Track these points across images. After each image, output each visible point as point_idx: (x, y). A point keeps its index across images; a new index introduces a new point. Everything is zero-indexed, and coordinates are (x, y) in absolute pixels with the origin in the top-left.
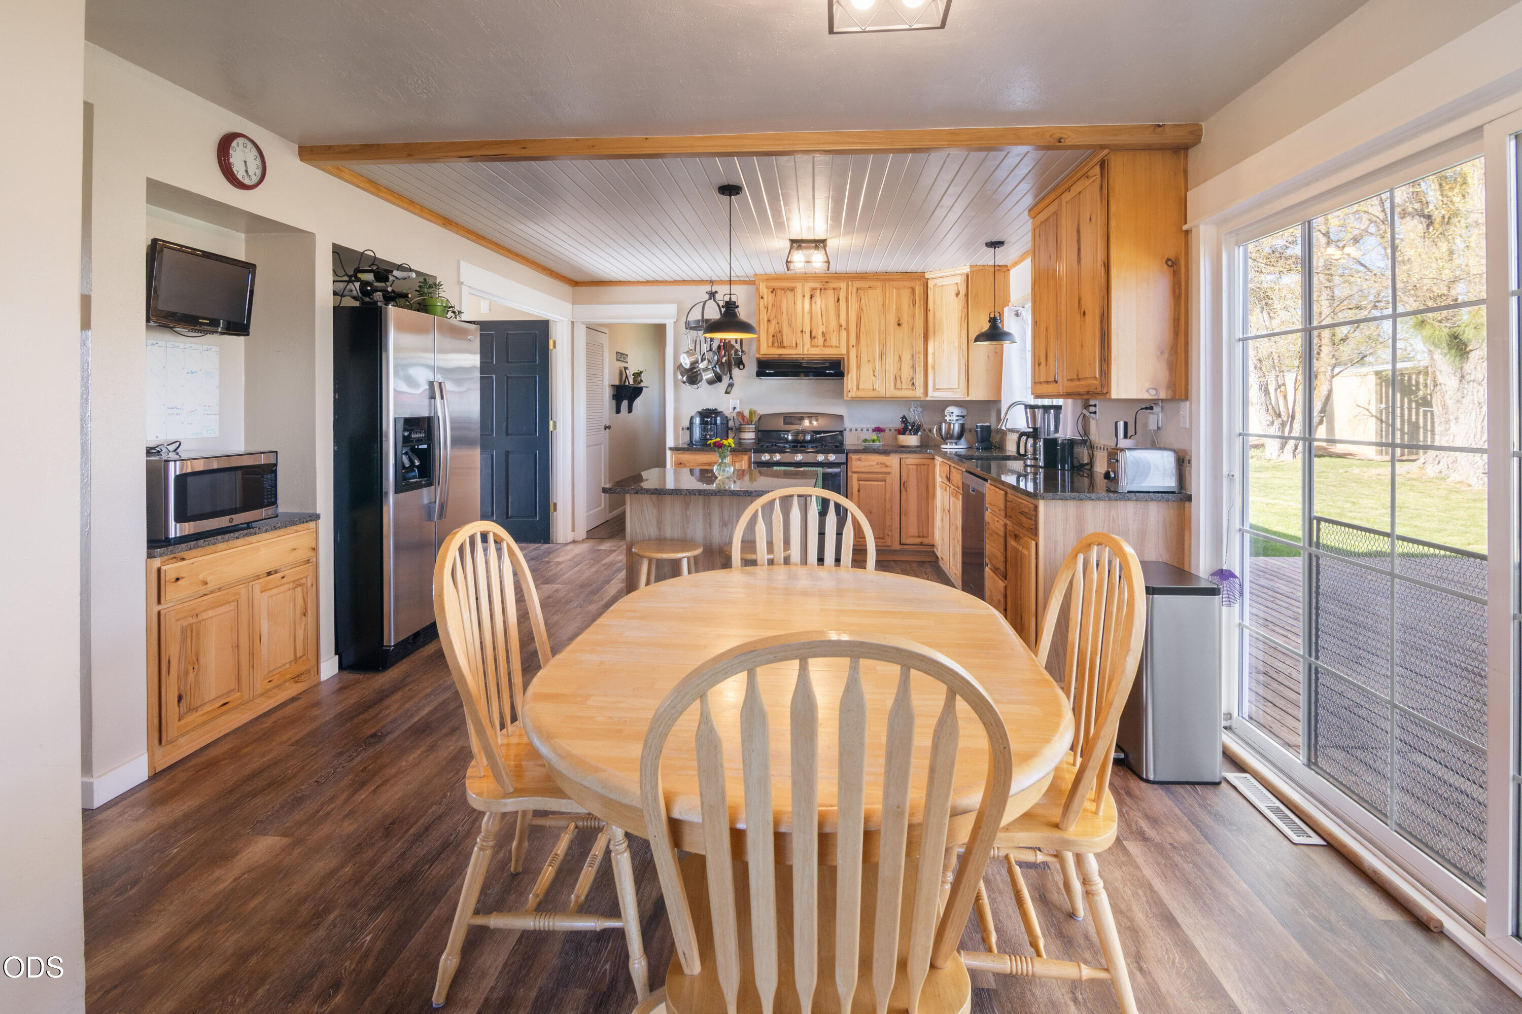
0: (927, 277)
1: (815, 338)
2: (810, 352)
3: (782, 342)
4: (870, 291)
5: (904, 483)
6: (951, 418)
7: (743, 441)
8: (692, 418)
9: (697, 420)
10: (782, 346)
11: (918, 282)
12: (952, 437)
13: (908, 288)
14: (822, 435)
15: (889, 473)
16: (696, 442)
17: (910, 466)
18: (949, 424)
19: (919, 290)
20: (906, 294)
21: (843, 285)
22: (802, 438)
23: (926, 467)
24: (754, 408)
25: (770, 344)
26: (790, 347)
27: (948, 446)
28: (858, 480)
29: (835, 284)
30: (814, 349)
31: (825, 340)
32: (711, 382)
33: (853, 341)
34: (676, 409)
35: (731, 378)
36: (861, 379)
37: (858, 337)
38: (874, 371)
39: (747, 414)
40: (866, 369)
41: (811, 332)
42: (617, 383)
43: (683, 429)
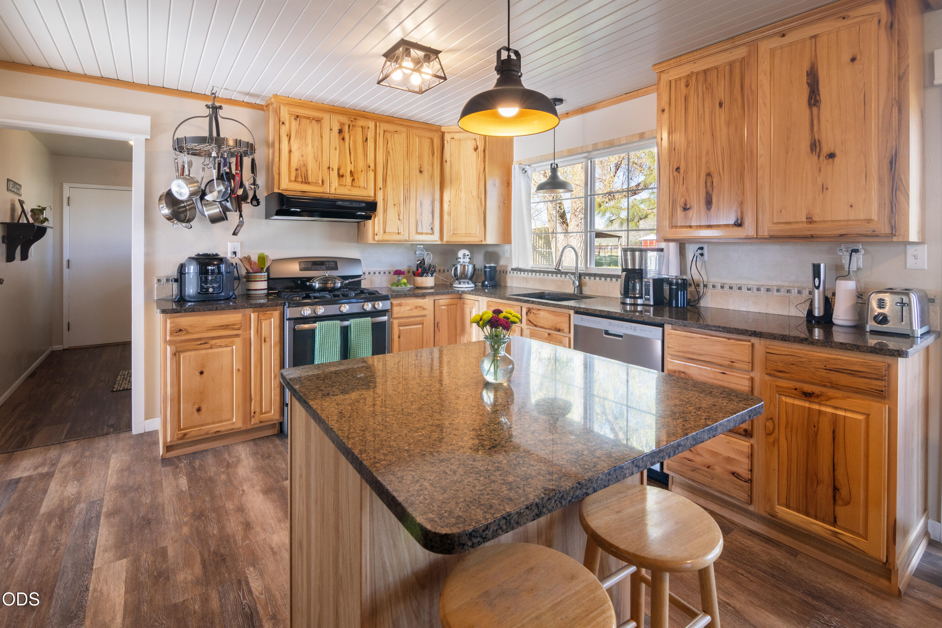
0: (443, 130)
1: (343, 176)
2: (338, 192)
3: (306, 177)
4: (396, 135)
5: (438, 324)
6: (465, 260)
7: (252, 292)
8: (182, 267)
9: (192, 270)
10: (307, 182)
11: (436, 134)
12: (466, 277)
13: (428, 138)
14: (350, 280)
15: (424, 316)
16: (189, 296)
17: (443, 307)
18: (464, 266)
19: (437, 142)
20: (427, 142)
21: (371, 125)
22: (332, 285)
23: (455, 306)
24: (266, 253)
25: (293, 178)
26: (316, 184)
27: (462, 285)
28: (399, 326)
29: (361, 122)
30: (342, 188)
31: (353, 180)
32: (214, 220)
33: (380, 184)
34: (149, 255)
35: (241, 216)
36: (388, 222)
37: (385, 181)
38: (399, 215)
39: (254, 258)
40: (392, 213)
41: (339, 170)
42: (8, 220)
43: (159, 281)
